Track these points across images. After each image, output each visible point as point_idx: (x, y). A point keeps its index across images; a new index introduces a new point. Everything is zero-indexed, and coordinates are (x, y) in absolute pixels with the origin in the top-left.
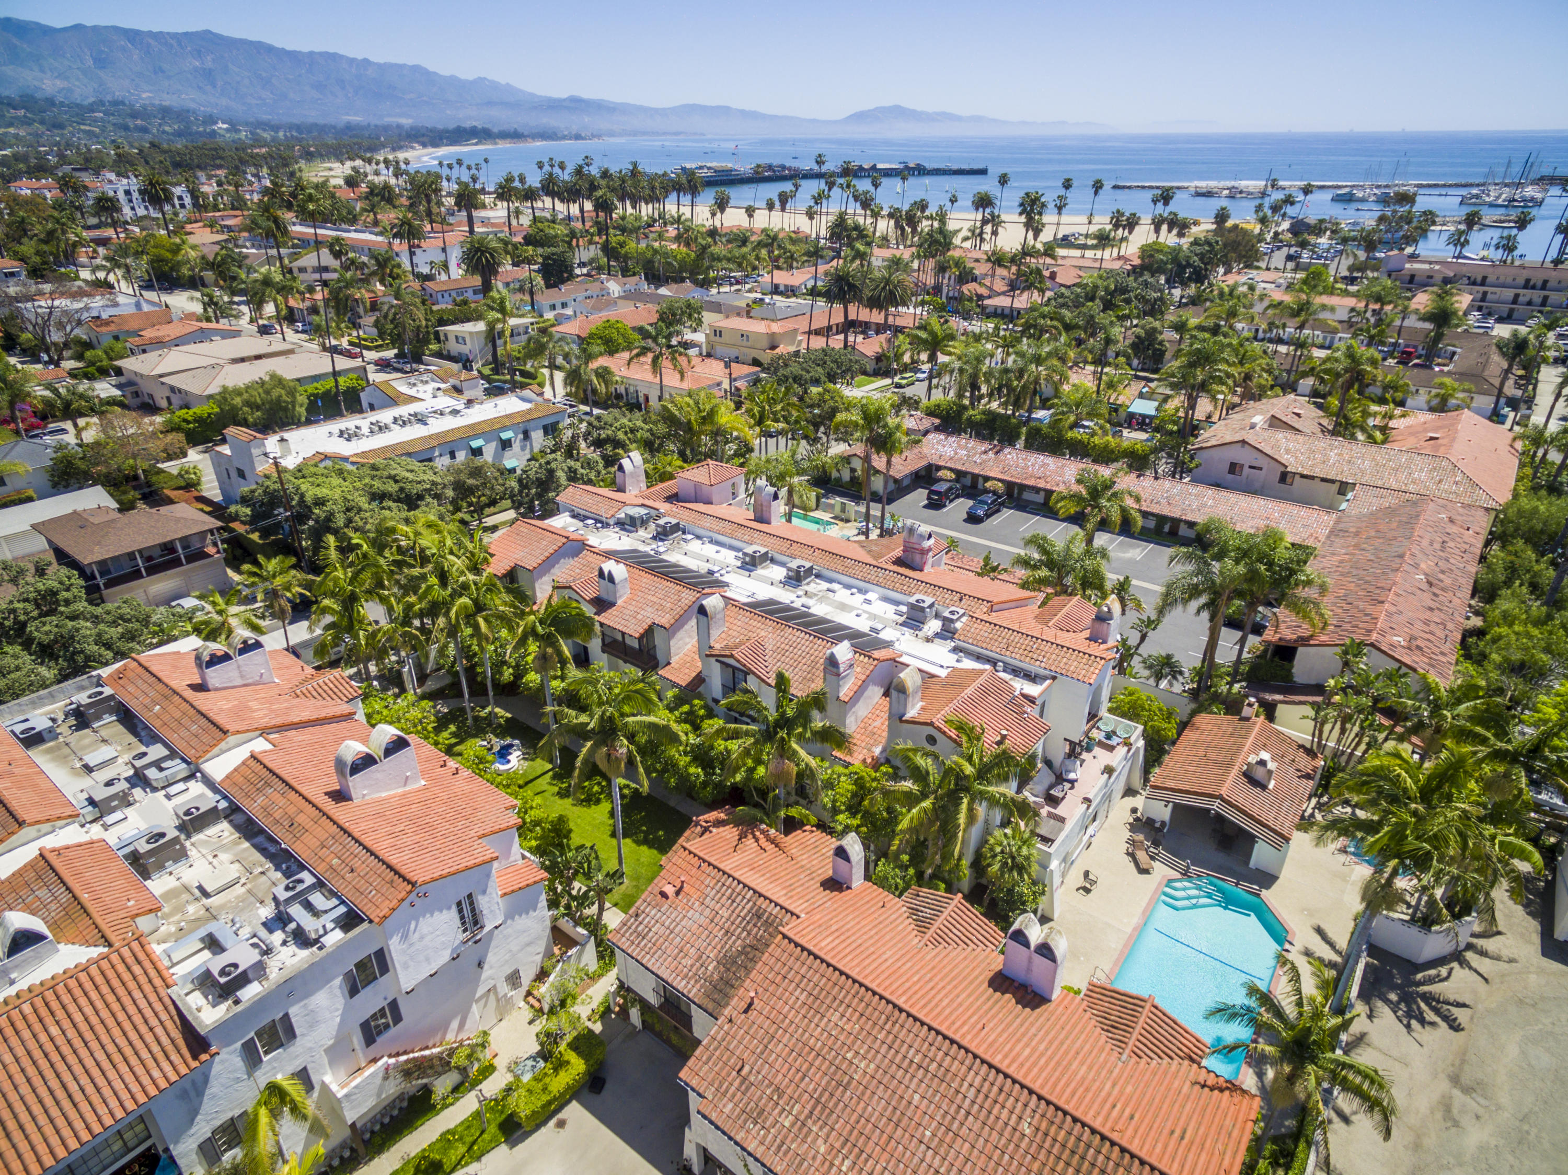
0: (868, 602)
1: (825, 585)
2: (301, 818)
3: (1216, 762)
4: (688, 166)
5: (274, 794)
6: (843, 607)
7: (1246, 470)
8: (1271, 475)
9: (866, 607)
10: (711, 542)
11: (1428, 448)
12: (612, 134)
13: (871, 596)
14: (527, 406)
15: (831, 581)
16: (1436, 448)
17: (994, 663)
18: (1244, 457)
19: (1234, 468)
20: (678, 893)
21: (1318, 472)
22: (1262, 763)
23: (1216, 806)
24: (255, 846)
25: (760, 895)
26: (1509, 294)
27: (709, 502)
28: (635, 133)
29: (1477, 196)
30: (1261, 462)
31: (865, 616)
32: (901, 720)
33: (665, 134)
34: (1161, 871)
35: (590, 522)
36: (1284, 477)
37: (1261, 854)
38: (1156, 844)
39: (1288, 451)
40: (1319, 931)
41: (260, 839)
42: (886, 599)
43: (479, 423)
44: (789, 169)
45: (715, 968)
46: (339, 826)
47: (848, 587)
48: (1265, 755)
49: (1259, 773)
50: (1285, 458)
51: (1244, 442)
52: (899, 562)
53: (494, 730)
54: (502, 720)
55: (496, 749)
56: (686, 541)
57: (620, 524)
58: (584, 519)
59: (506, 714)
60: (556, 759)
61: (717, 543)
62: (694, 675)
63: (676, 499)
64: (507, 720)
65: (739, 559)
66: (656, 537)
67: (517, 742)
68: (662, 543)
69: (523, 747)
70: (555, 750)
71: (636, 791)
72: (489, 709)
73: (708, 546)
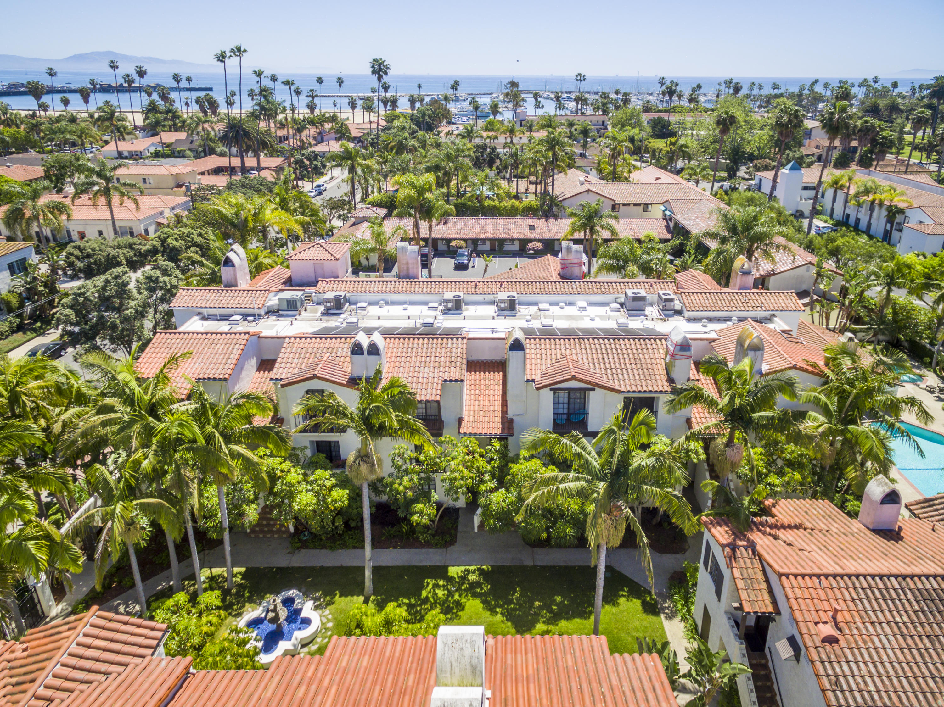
0: (583, 309)
6: (573, 318)
9: (586, 313)
13: (581, 304)
15: (535, 304)
18: (592, 199)
21: (630, 201)
31: (597, 319)
35: (237, 318)
36: (614, 208)
47: (552, 304)
51: (589, 191)
52: (563, 278)
53: (239, 595)
54: (238, 579)
55: (283, 614)
56: (364, 309)
57: (270, 312)
58: (225, 318)
59: (236, 570)
60: (369, 584)
61: (393, 303)
62: (498, 420)
63: (289, 282)
64: (245, 576)
65: (435, 309)
66: (327, 313)
67: (293, 593)
68: (343, 316)
69: (306, 594)
70: (368, 573)
71: (481, 572)
72: (204, 574)
73: (387, 308)
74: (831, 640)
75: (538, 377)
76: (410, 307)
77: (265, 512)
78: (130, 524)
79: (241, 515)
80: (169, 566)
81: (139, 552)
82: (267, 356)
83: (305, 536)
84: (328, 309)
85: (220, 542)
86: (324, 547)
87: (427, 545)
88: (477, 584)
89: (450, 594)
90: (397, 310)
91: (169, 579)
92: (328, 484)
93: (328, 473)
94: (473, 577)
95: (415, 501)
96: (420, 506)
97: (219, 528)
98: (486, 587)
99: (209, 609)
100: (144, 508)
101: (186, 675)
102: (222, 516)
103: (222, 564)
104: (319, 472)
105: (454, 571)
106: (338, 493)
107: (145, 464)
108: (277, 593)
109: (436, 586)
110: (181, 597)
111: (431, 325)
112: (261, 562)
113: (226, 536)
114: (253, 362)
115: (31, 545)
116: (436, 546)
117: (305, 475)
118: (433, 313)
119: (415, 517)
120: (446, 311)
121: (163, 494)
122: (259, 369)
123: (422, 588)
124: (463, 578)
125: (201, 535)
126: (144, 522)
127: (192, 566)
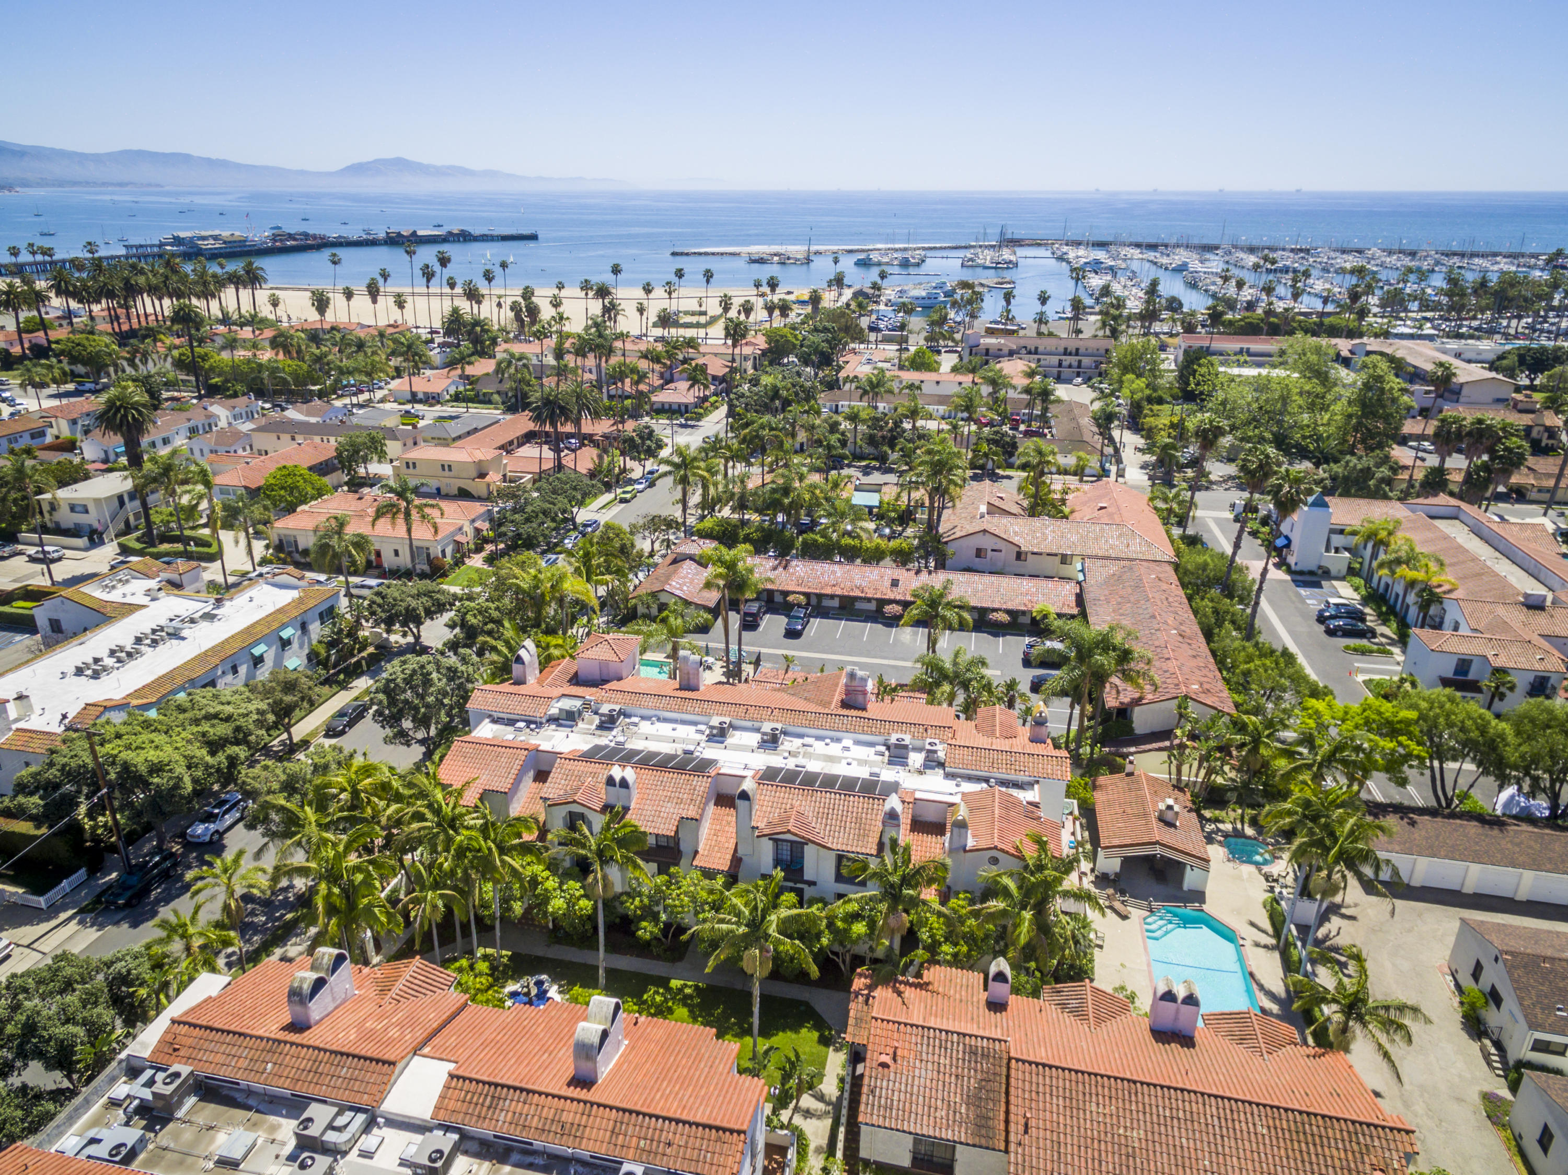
0: (846, 749)
1: (798, 742)
2: (567, 1117)
3: (1135, 815)
4: (183, 234)
5: (513, 1105)
6: (830, 759)
7: (989, 553)
8: (1008, 554)
9: (846, 754)
10: (659, 719)
11: (1103, 515)
12: (26, 184)
13: (847, 742)
14: (295, 594)
15: (801, 736)
16: (1111, 515)
17: (987, 781)
18: (987, 543)
19: (979, 553)
20: (895, 1059)
21: (1043, 548)
22: (1170, 808)
23: (1158, 850)
24: (517, 1165)
25: (964, 1035)
26: (1055, 360)
27: (620, 679)
28: (61, 183)
29: (971, 260)
30: (1000, 545)
31: (854, 763)
32: (965, 851)
33: (104, 184)
34: (1136, 914)
35: (521, 724)
36: (1019, 556)
37: (1191, 879)
38: (1123, 893)
39: (1016, 533)
40: (1253, 924)
41: (515, 1157)
42: (857, 743)
43: (253, 626)
44: (314, 237)
45: (968, 1109)
46: (618, 1109)
47: (818, 738)
48: (1170, 802)
49: (1169, 816)
50: (1016, 540)
51: (985, 531)
52: (845, 705)
53: (504, 973)
54: (505, 960)
55: (534, 991)
56: (636, 725)
57: (553, 720)
58: (511, 722)
59: (504, 952)
60: (602, 980)
61: (666, 720)
62: (729, 857)
63: (576, 680)
64: (510, 958)
65: (702, 732)
66: (601, 727)
67: (544, 977)
68: (614, 732)
69: (554, 980)
70: (601, 972)
71: (697, 987)
72: (480, 952)
73: (659, 725)
74: (884, 1065)
75: (761, 825)
76: (680, 727)
77: (528, 911)
78: (435, 907)
79: (510, 909)
80: (454, 940)
81: (438, 925)
82: (545, 768)
83: (561, 934)
84: (602, 722)
85: (492, 928)
86: (573, 945)
87: (658, 957)
88: (690, 997)
89: (666, 1000)
90: (665, 729)
91: (454, 951)
92: (577, 894)
93: (578, 885)
94: (688, 991)
95: (642, 918)
96: (644, 924)
97: (492, 917)
98: (697, 1000)
99: (481, 974)
100: (442, 896)
101: (465, 1005)
102: (495, 907)
103: (494, 947)
104: (571, 882)
105: (675, 983)
106: (584, 903)
107: (446, 865)
108: (532, 975)
109: (657, 992)
110: (464, 963)
111: (691, 753)
112: (524, 950)
113: (498, 923)
114: (531, 774)
115: (376, 910)
116: (666, 960)
117: (561, 884)
118: (699, 737)
119: (640, 933)
120: (711, 738)
121: (455, 888)
122: (535, 780)
123: (645, 991)
124: (680, 990)
125: (479, 920)
126: (440, 903)
127: (471, 943)
